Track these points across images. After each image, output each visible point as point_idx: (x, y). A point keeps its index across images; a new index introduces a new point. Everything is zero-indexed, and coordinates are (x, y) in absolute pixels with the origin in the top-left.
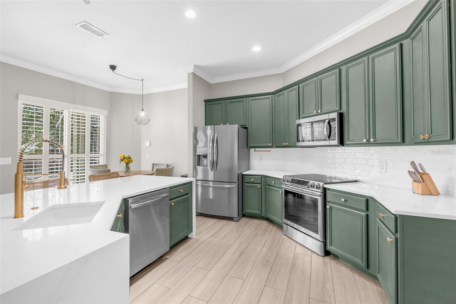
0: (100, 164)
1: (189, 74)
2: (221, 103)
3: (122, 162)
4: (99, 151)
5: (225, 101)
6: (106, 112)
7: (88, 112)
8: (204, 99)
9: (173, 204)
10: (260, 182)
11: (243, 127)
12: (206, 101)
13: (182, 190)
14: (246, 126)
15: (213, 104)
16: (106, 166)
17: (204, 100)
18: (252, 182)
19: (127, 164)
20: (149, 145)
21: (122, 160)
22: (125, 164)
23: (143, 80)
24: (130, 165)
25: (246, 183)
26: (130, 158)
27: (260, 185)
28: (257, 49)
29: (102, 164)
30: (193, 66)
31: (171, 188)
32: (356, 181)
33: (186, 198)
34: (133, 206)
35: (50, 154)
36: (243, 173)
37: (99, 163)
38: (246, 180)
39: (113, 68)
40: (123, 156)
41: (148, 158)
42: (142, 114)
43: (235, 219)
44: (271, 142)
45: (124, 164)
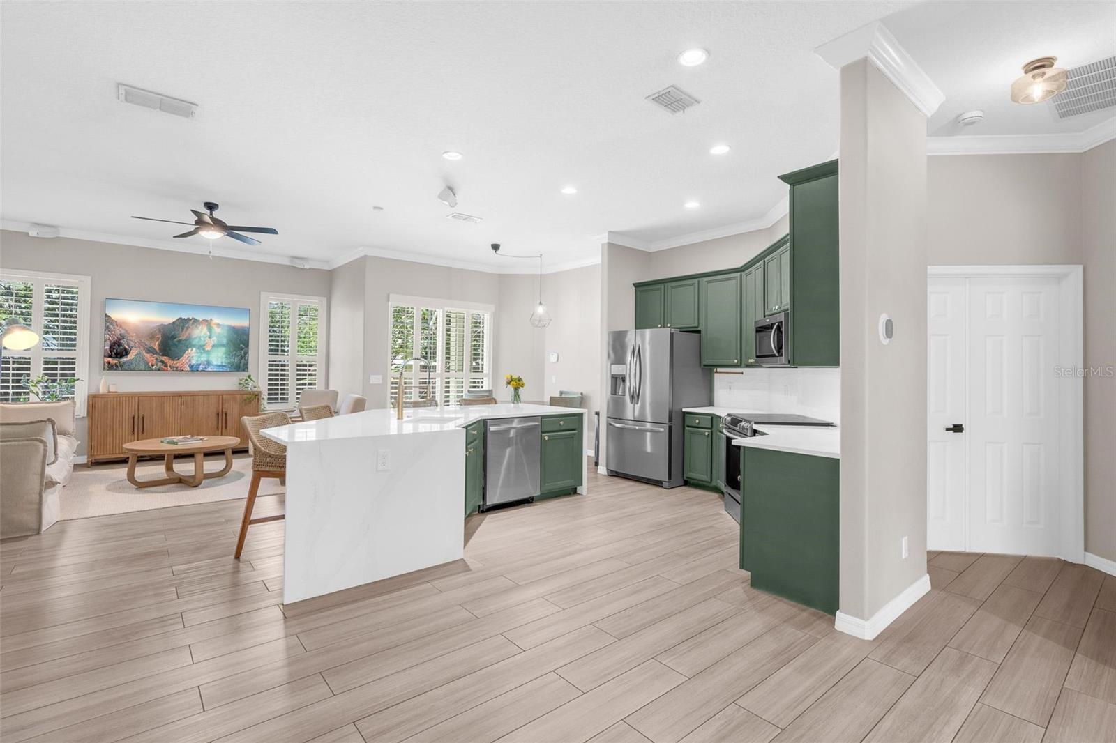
0: (484, 389)
1: (603, 245)
2: (659, 289)
3: (509, 385)
4: (483, 369)
5: (666, 284)
6: (492, 307)
7: (468, 310)
8: (634, 282)
9: (546, 438)
10: (710, 427)
11: (682, 330)
12: (637, 285)
13: (562, 422)
14: (699, 329)
15: (646, 291)
16: (490, 391)
17: (634, 284)
18: (697, 425)
19: (516, 389)
20: (556, 360)
21: (509, 383)
22: (513, 389)
23: (541, 255)
24: (521, 390)
25: (688, 426)
26: (520, 380)
27: (710, 431)
28: (692, 205)
29: (487, 389)
30: (607, 234)
31: (543, 417)
32: (827, 425)
33: (571, 434)
34: (492, 429)
35: (421, 371)
36: (684, 410)
37: (482, 387)
38: (688, 423)
39: (496, 247)
40: (509, 377)
41: (554, 381)
42: (540, 310)
43: (665, 484)
44: (739, 356)
45: (511, 389)
